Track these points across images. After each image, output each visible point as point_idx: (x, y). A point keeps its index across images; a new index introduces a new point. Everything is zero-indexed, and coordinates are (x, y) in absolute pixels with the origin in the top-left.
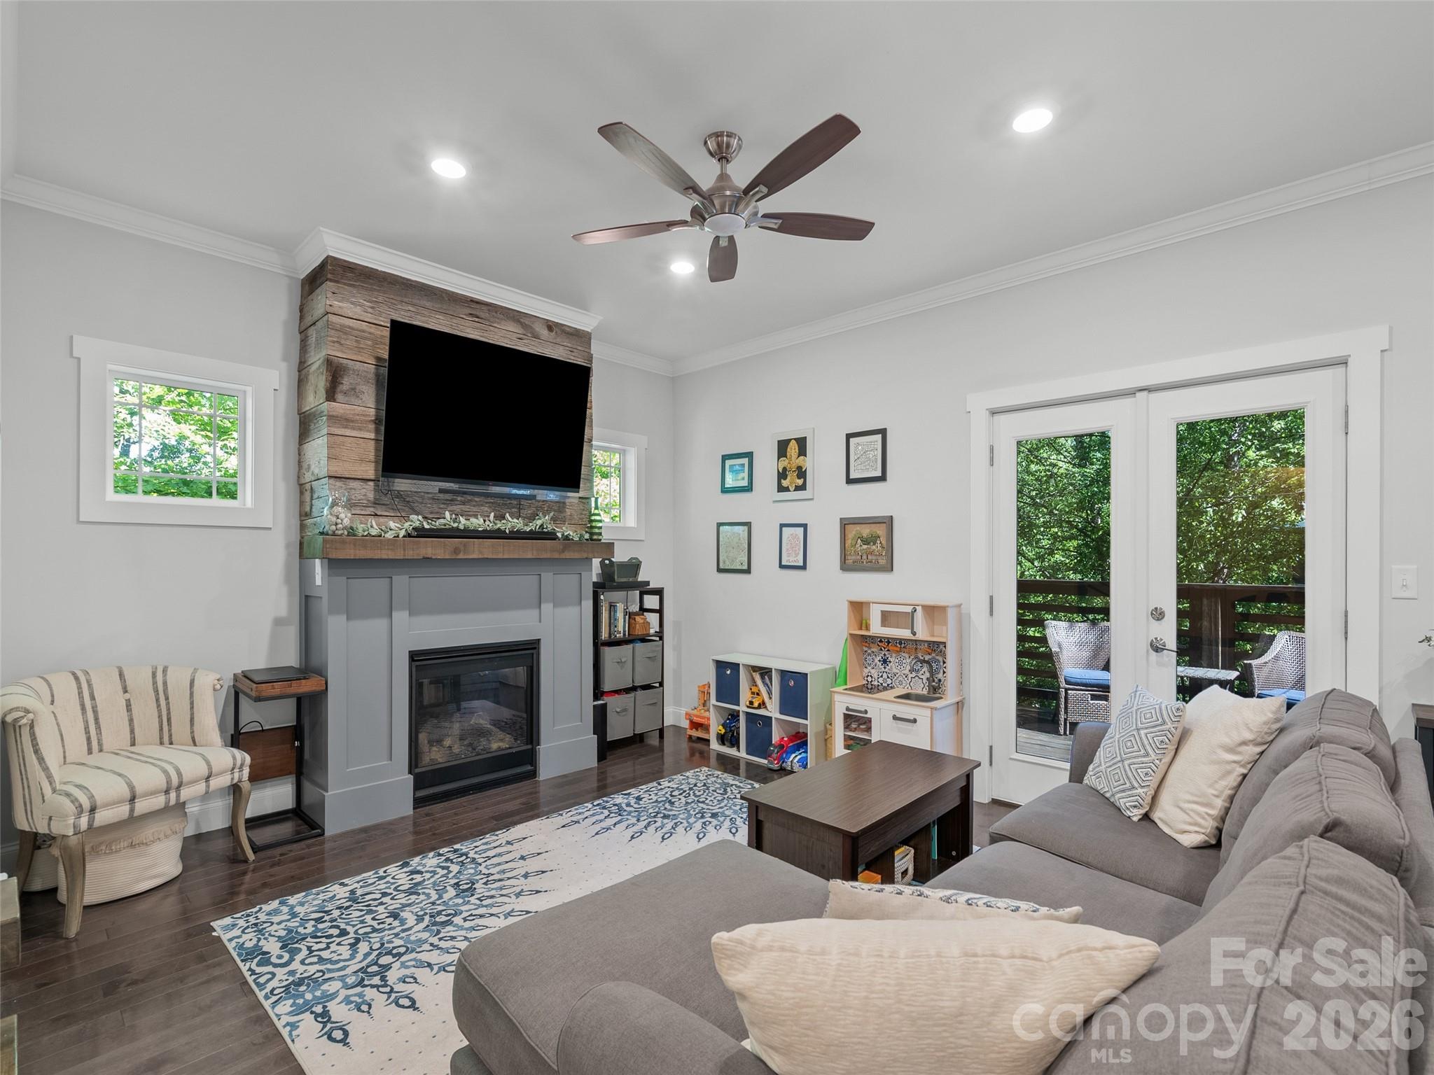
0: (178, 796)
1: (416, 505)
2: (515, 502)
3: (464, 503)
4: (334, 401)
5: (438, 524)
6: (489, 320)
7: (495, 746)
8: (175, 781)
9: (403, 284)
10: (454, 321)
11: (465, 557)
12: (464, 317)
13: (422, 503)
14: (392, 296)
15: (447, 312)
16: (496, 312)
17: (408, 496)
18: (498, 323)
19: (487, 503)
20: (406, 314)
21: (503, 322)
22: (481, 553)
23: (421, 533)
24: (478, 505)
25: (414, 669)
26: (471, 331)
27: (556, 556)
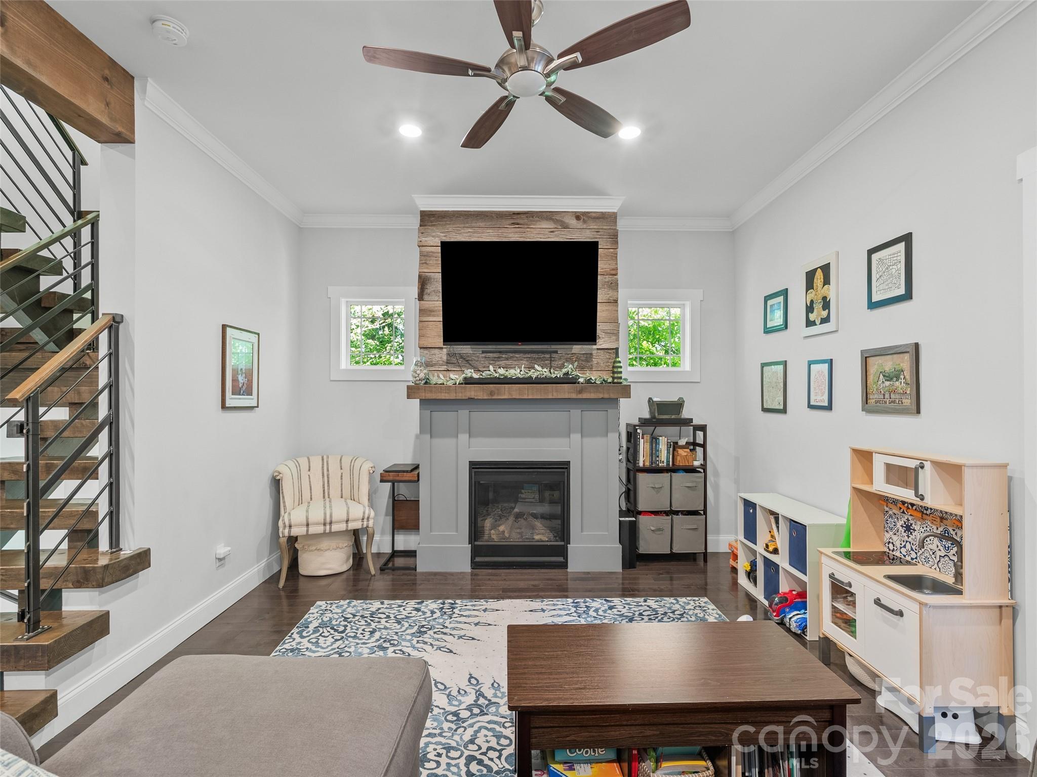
0: (330, 528)
1: (474, 362)
2: (548, 356)
3: (507, 359)
4: (423, 300)
5: (485, 374)
6: (527, 224)
7: (537, 537)
8: (328, 520)
9: (466, 215)
10: (500, 231)
11: (499, 398)
12: (508, 226)
13: (478, 361)
14: (458, 225)
15: (496, 226)
16: (533, 217)
17: (468, 356)
18: (534, 225)
19: (524, 358)
20: (466, 235)
21: (538, 223)
22: (510, 394)
23: (468, 381)
24: (518, 360)
25: (473, 474)
26: (512, 235)
27: (574, 396)
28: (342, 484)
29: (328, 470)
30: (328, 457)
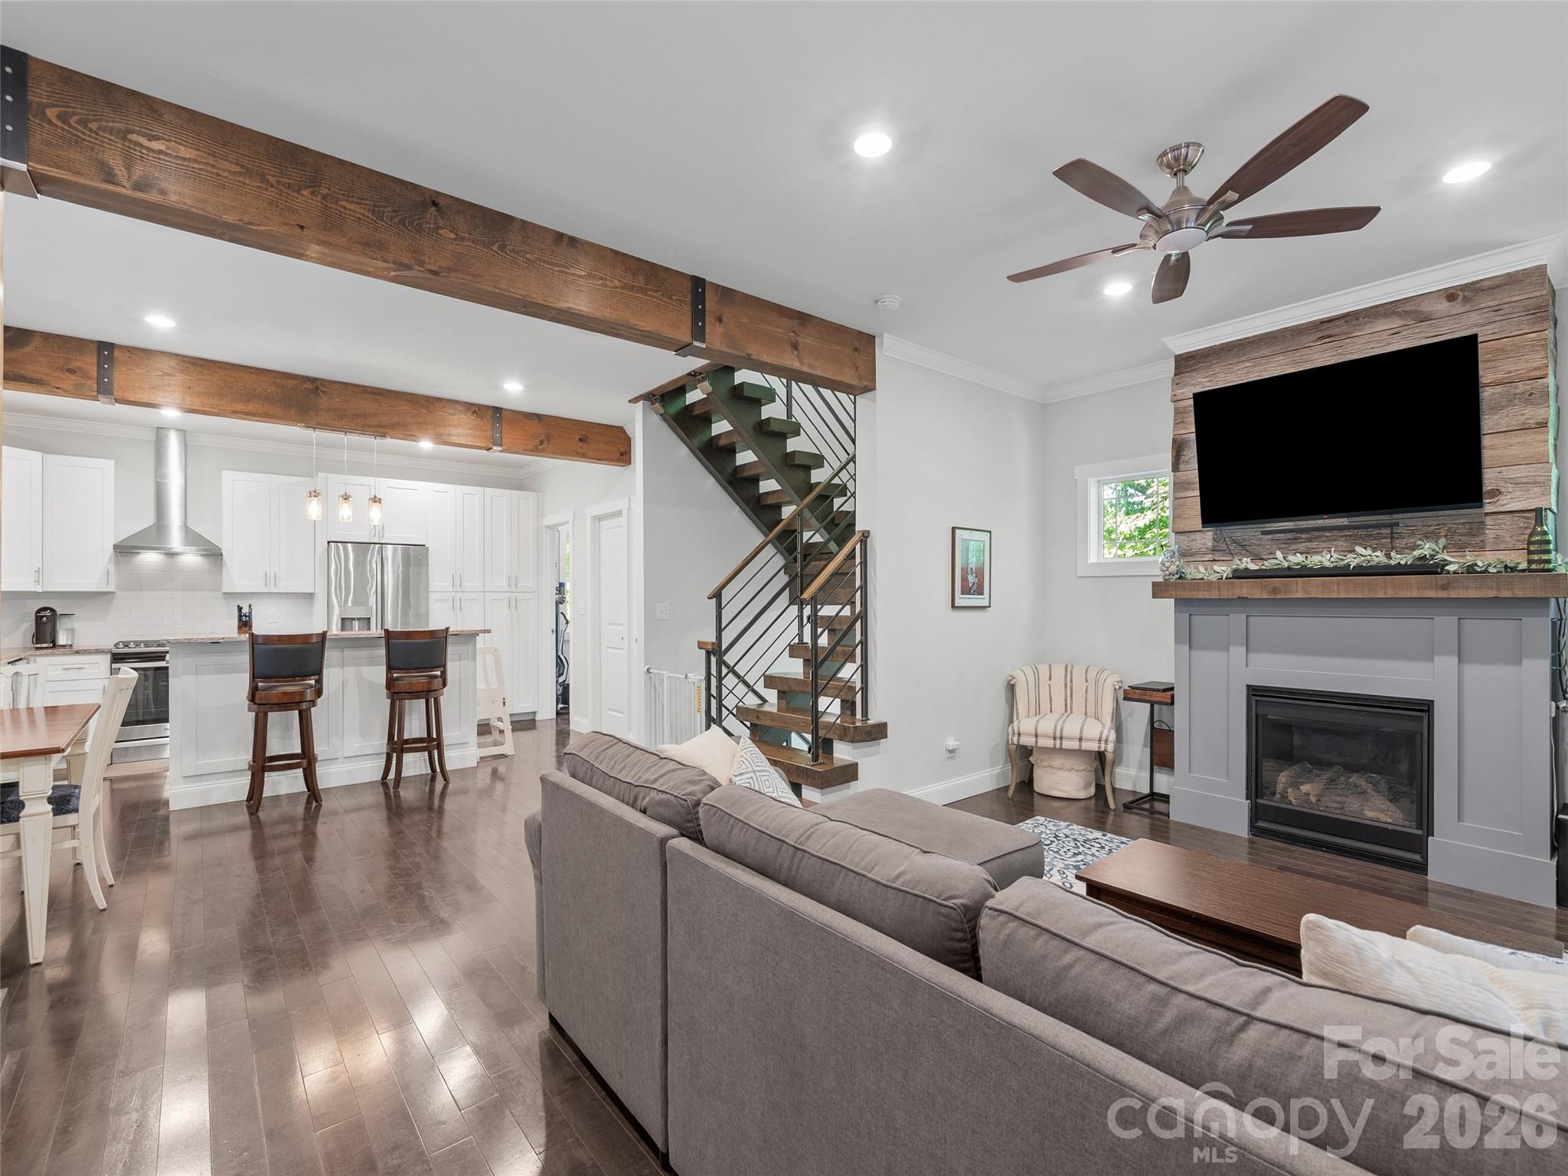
0: (1061, 744)
1: (1254, 547)
2: (1388, 531)
3: (1310, 540)
4: (1178, 471)
5: (1268, 564)
6: (1345, 333)
8: (1058, 734)
9: (1240, 345)
10: (1298, 354)
11: (1287, 596)
12: (1312, 344)
13: (1260, 545)
14: (1230, 362)
15: (1290, 349)
16: (1357, 319)
17: (1245, 540)
18: (1360, 330)
19: (1341, 536)
20: (1242, 372)
21: (1369, 325)
22: (1306, 591)
23: (1240, 575)
24: (1329, 540)
26: (1321, 356)
28: (1086, 699)
29: (1071, 682)
30: (1072, 666)
